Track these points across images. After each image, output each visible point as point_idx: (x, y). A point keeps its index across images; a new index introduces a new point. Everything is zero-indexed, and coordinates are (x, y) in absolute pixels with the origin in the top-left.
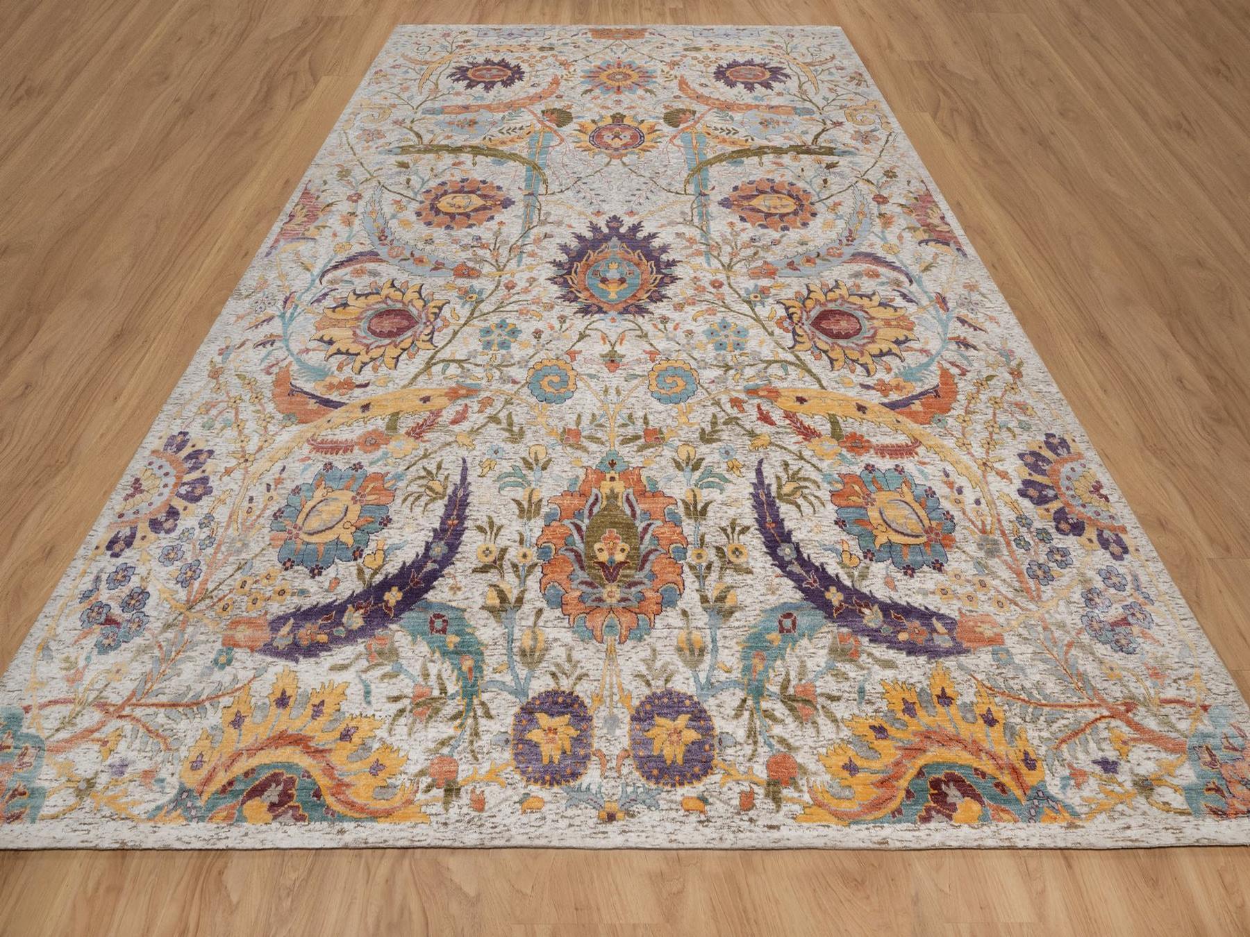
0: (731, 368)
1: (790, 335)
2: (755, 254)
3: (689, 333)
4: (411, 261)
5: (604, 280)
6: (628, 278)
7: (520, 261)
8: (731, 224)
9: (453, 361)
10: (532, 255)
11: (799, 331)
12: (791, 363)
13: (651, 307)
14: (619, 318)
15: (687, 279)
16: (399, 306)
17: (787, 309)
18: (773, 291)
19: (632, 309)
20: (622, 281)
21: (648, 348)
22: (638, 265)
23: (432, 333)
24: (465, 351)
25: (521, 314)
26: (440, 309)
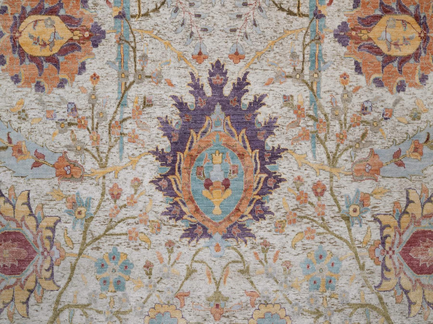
0: (321, 315)
1: (380, 268)
2: (364, 136)
3: (288, 265)
4: (10, 151)
5: (208, 185)
6: (232, 177)
7: (121, 150)
8: (345, 76)
9: (77, 306)
10: (134, 139)
11: (388, 263)
12: (374, 308)
13: (253, 227)
14: (224, 243)
15: (291, 181)
16: (13, 227)
17: (382, 229)
18: (373, 201)
19: (236, 231)
20: (226, 184)
21: (248, 286)
22: (241, 156)
23: (51, 268)
24: (85, 294)
25: (131, 238)
26: (53, 230)
